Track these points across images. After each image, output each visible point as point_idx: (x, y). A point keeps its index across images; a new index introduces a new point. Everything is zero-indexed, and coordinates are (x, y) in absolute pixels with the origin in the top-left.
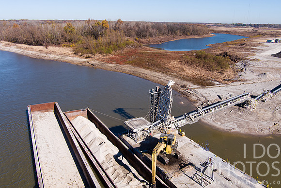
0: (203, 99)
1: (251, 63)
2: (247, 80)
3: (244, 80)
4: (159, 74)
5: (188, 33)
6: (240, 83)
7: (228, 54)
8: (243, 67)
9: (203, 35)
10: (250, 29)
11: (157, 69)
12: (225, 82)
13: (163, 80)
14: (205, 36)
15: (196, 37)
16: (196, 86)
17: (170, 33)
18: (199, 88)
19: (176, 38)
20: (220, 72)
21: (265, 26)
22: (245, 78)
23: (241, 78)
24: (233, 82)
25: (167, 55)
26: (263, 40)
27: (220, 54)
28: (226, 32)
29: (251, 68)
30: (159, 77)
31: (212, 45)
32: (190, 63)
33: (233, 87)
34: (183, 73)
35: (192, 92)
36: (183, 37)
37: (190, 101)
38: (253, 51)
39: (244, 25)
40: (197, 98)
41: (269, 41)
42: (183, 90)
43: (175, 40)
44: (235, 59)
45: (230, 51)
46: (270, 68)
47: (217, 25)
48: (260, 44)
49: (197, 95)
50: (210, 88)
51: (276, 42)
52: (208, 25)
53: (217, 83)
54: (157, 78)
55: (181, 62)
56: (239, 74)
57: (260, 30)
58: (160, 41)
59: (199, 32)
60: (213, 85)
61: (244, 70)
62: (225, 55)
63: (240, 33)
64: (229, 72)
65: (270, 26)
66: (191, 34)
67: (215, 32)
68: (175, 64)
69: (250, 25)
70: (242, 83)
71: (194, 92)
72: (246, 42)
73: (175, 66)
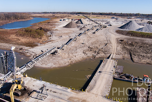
0: (34, 54)
1: (54, 31)
2: (54, 40)
3: (53, 41)
4: (4, 44)
5: (19, 18)
6: (51, 42)
7: (42, 28)
8: (51, 34)
9: (27, 19)
10: (51, 14)
11: (2, 41)
12: (43, 43)
13: (7, 47)
14: (28, 19)
15: (23, 20)
16: (28, 48)
17: (7, 18)
18: (30, 48)
19: (11, 22)
20: (40, 38)
21: (58, 13)
22: (53, 40)
23: (51, 40)
24: (47, 42)
25: (7, 32)
26: (58, 20)
27: (38, 29)
28: (39, 16)
29: (55, 34)
30: (4, 46)
31: (33, 24)
32: (22, 35)
33: (48, 45)
34: (19, 42)
35: (26, 51)
36: (15, 21)
37: (27, 56)
38: (54, 25)
39: (48, 13)
40: (30, 54)
41: (61, 20)
42: (21, 51)
43: (10, 22)
44: (46, 31)
45: (43, 27)
46: (64, 33)
47: (34, 13)
48: (57, 22)
49: (30, 52)
50: (36, 48)
51: (64, 20)
52: (29, 13)
53: (39, 44)
54: (3, 46)
55: (17, 35)
56: (50, 38)
57: (56, 15)
58: (1, 24)
59: (24, 17)
60: (37, 45)
61: (52, 35)
62: (41, 29)
63: (47, 17)
64: (44, 38)
65: (60, 13)
66: (20, 19)
67: (34, 17)
68: (13, 37)
69: (51, 13)
70: (52, 42)
71: (28, 51)
72: (50, 21)
73: (13, 38)
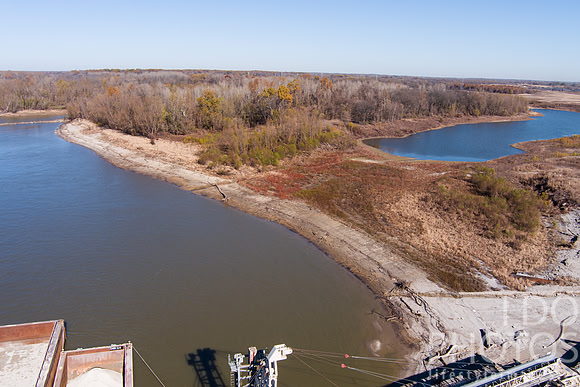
2: (577, 282)
3: (568, 282)
4: (358, 236)
5: (477, 111)
7: (549, 184)
9: (511, 114)
12: (515, 281)
14: (516, 117)
15: (495, 119)
16: (434, 287)
17: (434, 109)
19: (446, 123)
20: (511, 245)
22: (575, 275)
23: (563, 272)
24: (539, 283)
27: (530, 183)
31: (525, 145)
32: (444, 206)
35: (415, 308)
36: (463, 121)
37: (402, 340)
40: (422, 330)
42: (395, 297)
43: (442, 126)
44: (564, 201)
45: (556, 174)
47: (555, 86)
52: (533, 87)
53: (493, 282)
54: (350, 247)
55: (426, 199)
58: (405, 131)
62: (542, 185)
66: (483, 113)
73: (405, 212)
